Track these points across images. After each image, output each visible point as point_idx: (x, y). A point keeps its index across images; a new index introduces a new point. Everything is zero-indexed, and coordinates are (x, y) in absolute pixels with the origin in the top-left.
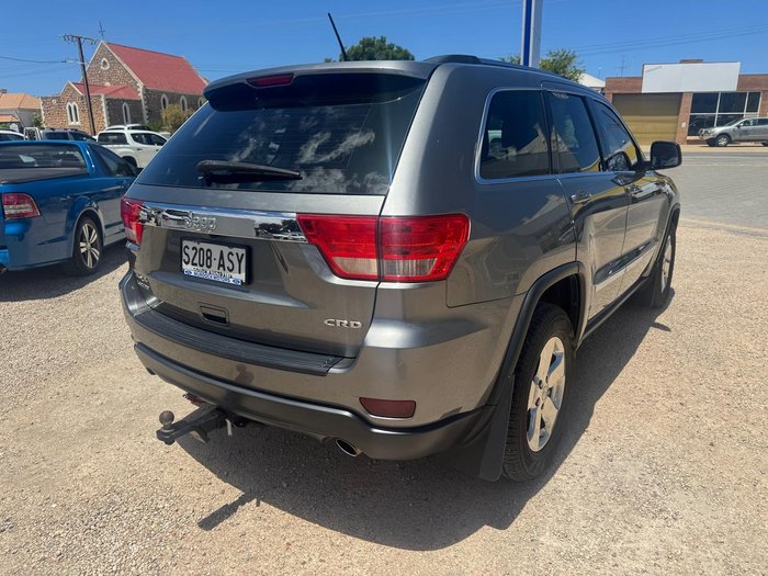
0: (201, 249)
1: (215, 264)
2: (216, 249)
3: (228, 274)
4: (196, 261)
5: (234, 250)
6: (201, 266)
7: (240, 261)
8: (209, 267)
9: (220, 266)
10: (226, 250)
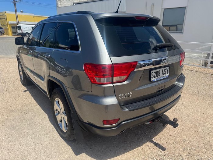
0: (157, 71)
1: (161, 74)
2: (161, 70)
3: (164, 75)
4: (156, 76)
5: (166, 68)
6: (157, 77)
7: (167, 71)
8: (159, 76)
9: (162, 74)
10: (164, 69)
